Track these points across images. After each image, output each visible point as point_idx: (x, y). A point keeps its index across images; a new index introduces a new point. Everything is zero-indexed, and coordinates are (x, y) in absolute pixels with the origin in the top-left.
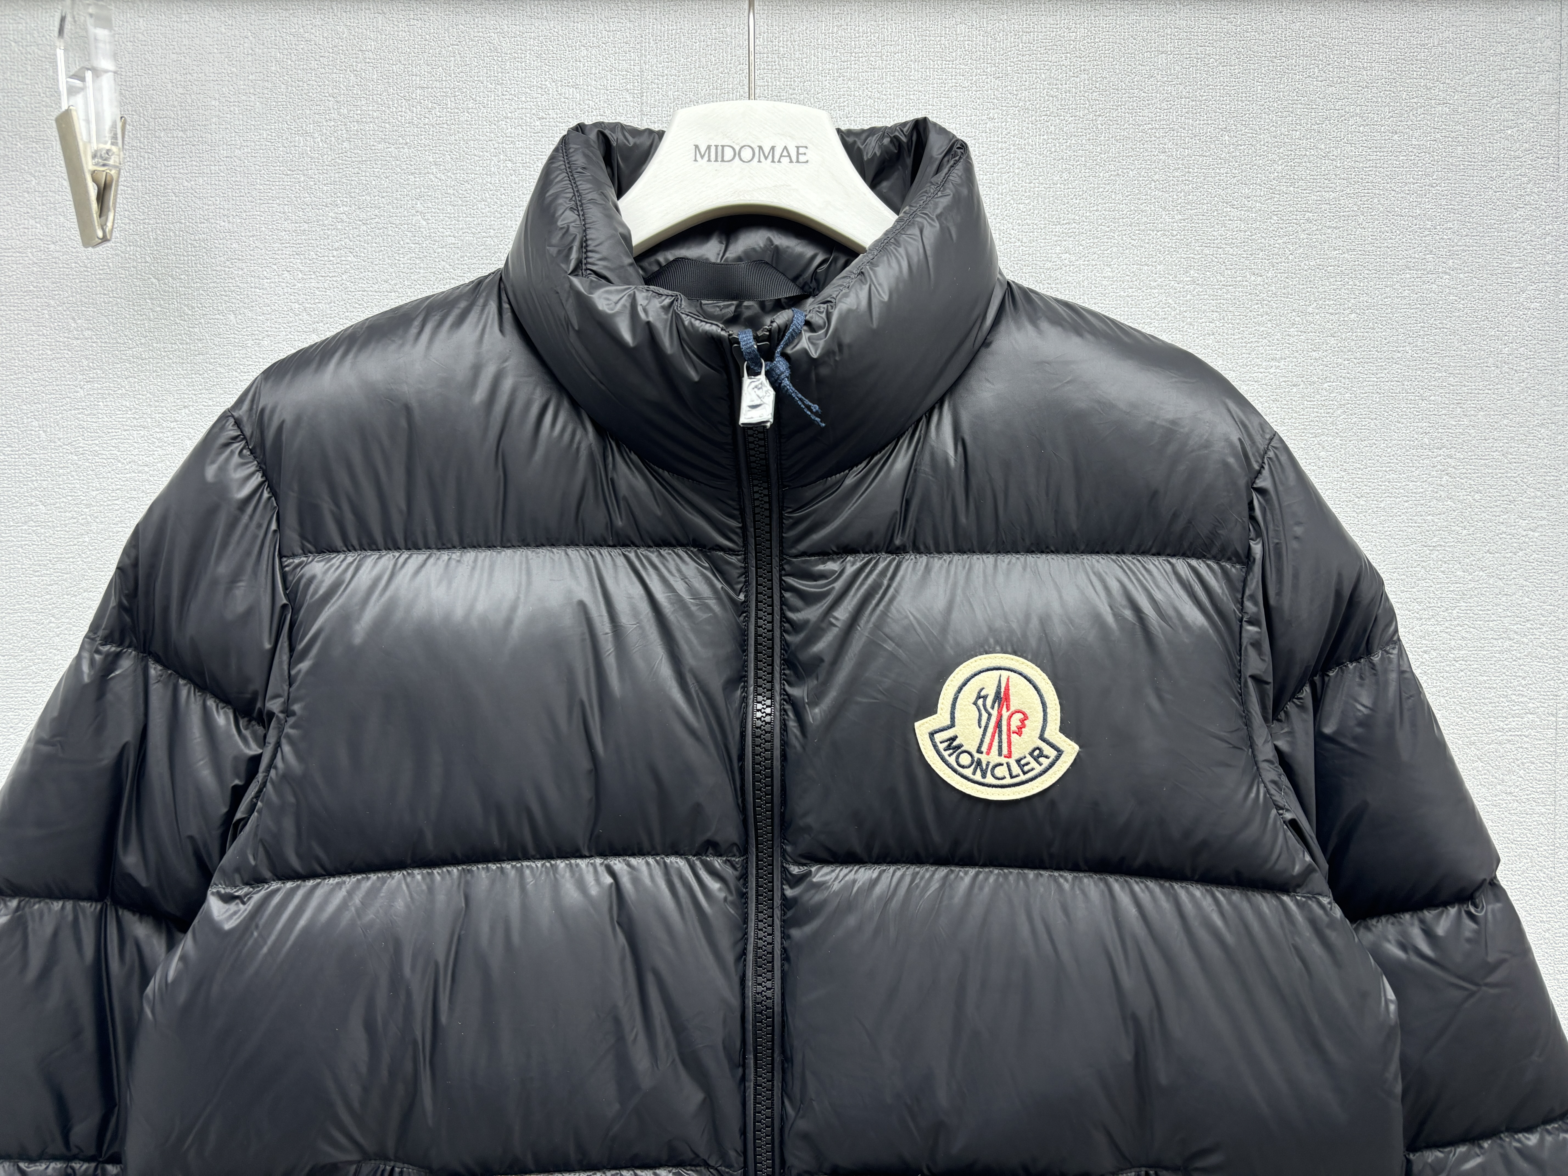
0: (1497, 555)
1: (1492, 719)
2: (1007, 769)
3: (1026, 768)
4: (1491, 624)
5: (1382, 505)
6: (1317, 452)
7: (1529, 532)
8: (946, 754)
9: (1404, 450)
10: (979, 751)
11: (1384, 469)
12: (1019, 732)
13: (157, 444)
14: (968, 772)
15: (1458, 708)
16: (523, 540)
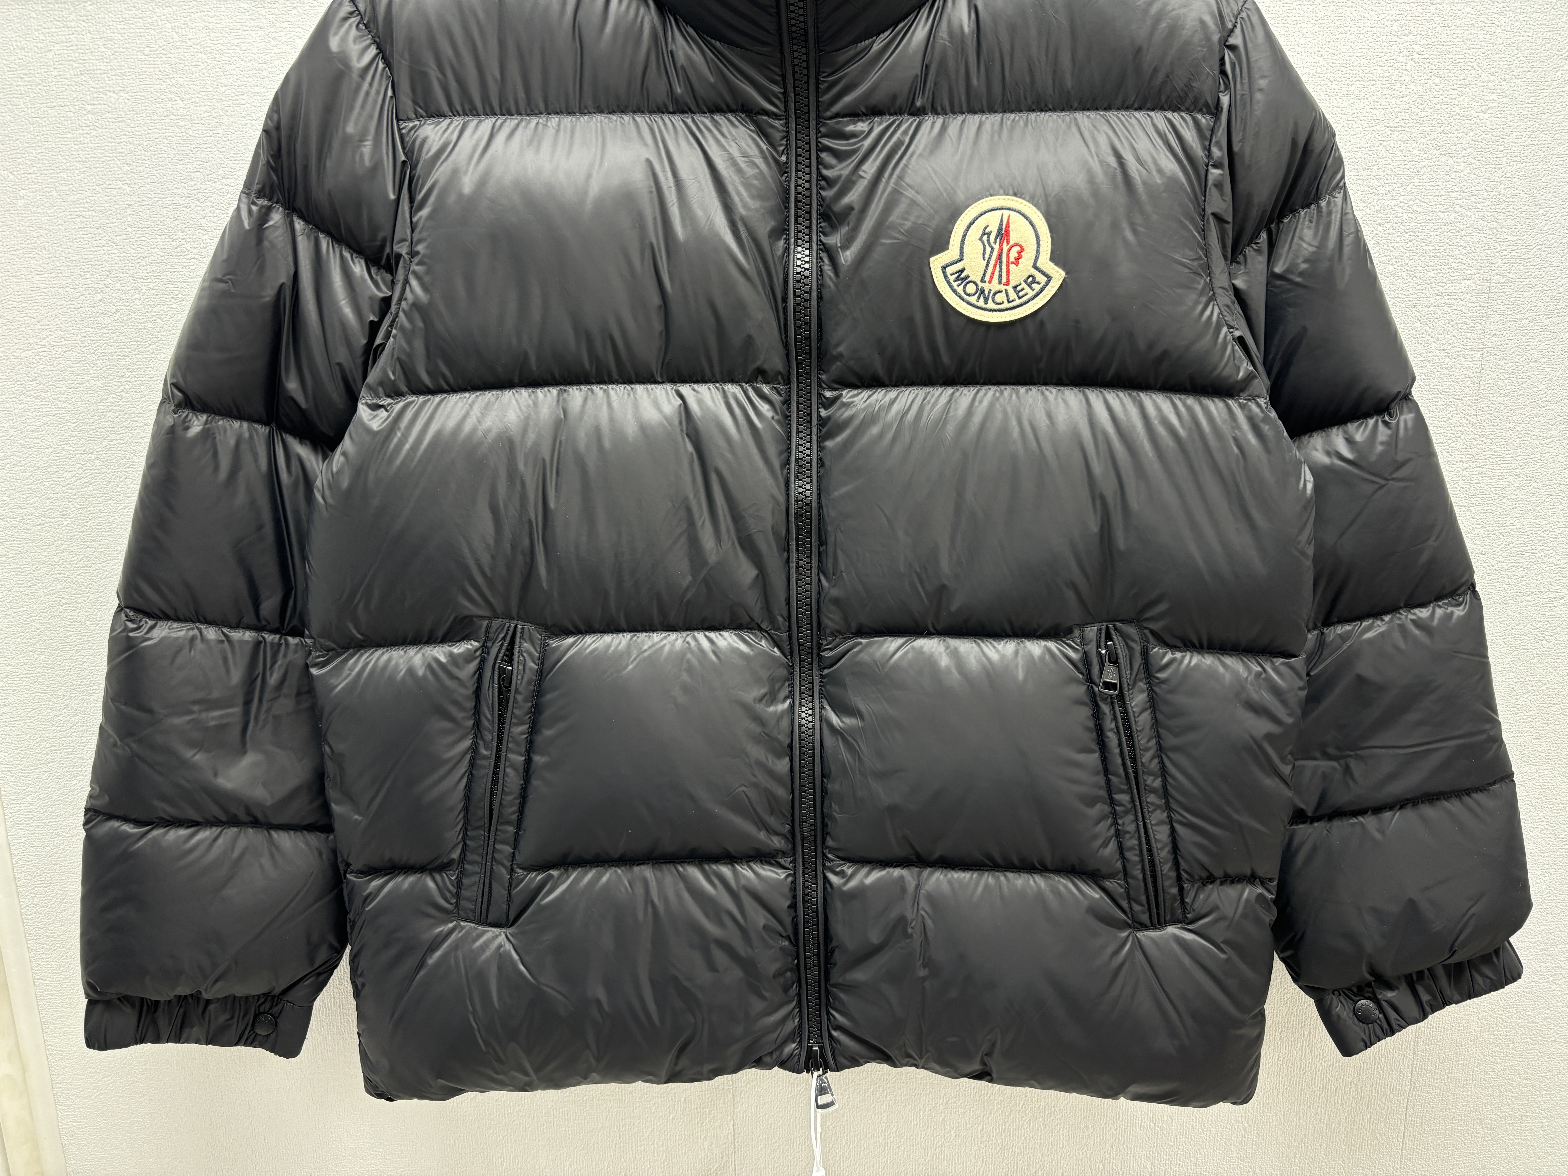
0: (1450, 135)
1: (1433, 285)
2: (1005, 295)
3: (1021, 294)
4: (1440, 199)
5: (1352, 88)
6: (1297, 39)
7: (1481, 114)
8: (955, 284)
9: (1375, 37)
10: (983, 281)
11: (1356, 54)
12: (1016, 263)
13: (273, 43)
14: (973, 299)
15: (1404, 275)
16: (598, 107)
